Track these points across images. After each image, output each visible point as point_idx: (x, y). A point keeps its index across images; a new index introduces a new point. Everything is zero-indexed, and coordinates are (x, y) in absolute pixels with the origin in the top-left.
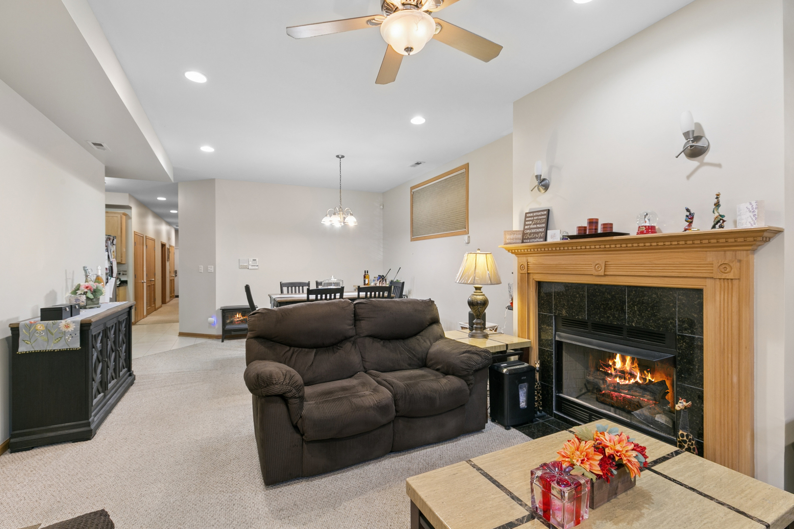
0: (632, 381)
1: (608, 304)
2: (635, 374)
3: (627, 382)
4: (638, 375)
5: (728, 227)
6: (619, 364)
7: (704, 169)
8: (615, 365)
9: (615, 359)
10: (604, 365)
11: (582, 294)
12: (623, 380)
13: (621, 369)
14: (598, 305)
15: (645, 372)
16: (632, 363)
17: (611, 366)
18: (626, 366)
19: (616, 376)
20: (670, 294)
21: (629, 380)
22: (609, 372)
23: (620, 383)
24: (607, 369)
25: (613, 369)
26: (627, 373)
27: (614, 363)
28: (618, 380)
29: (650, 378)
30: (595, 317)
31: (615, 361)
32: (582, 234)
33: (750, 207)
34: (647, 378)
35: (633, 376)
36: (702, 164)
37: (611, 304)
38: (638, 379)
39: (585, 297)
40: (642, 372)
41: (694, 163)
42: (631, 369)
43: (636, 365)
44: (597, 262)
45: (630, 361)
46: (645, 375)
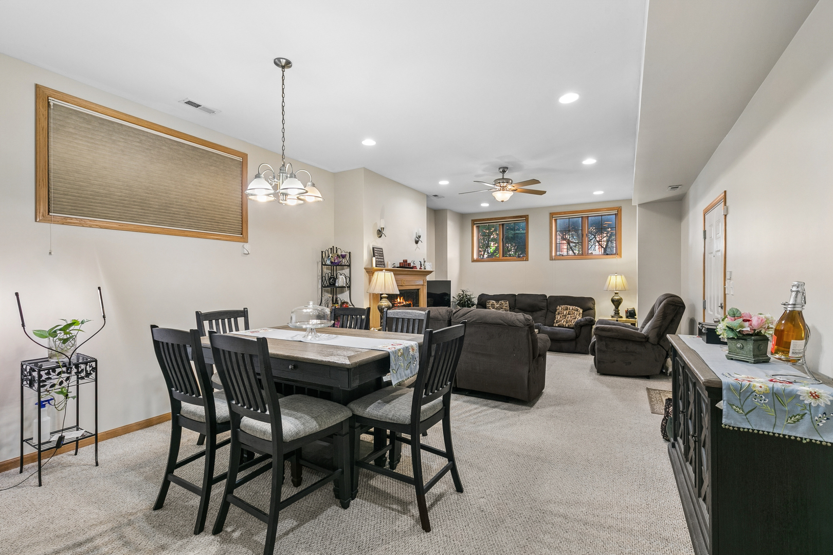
5: (425, 270)
7: (419, 249)
20: (414, 291)
32: (401, 266)
33: (429, 264)
41: (417, 245)
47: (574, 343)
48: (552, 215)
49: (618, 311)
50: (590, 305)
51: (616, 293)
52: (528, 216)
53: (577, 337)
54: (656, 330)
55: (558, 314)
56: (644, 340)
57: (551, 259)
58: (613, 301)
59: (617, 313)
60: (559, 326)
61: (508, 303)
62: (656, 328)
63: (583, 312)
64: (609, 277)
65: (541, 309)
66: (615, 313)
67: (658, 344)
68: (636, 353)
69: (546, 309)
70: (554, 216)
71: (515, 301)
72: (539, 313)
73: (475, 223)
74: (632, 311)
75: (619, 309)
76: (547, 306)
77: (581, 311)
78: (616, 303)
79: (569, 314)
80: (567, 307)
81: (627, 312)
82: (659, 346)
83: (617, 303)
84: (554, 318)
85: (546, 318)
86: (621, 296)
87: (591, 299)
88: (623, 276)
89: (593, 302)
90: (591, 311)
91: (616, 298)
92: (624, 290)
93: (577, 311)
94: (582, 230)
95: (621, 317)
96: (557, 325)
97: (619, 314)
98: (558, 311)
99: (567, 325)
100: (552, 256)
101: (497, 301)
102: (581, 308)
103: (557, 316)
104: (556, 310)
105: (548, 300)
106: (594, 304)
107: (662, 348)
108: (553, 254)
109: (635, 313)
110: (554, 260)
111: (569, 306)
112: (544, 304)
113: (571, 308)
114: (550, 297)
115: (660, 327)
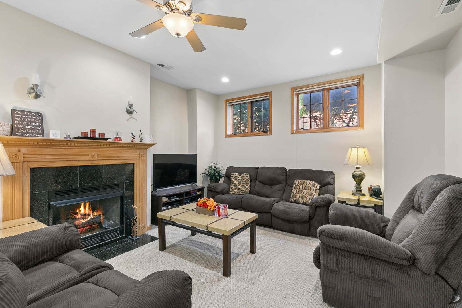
0: (89, 218)
1: (93, 175)
2: (90, 214)
3: (87, 220)
4: (92, 214)
5: (144, 142)
6: (82, 211)
7: (132, 119)
8: (80, 212)
9: (81, 208)
10: (73, 213)
11: (76, 173)
12: (85, 220)
13: (84, 213)
14: (87, 177)
15: (94, 212)
16: (89, 209)
17: (78, 213)
18: (86, 211)
19: (81, 219)
20: (122, 166)
21: (88, 218)
22: (77, 217)
23: (84, 222)
24: (75, 216)
25: (79, 215)
26: (87, 215)
27: (80, 211)
28: (82, 220)
29: (96, 214)
30: (85, 185)
31: (80, 209)
32: (84, 137)
33: (150, 137)
34: (95, 215)
35: (89, 215)
36: (131, 117)
37: (95, 175)
38: (92, 217)
39: (77, 174)
40: (93, 212)
41: (129, 116)
42: (88, 212)
43: (91, 209)
44: (93, 153)
45: (88, 207)
46: (94, 213)
47: (307, 225)
48: (293, 89)
49: (360, 188)
50: (329, 179)
51: (357, 168)
52: (271, 92)
53: (311, 218)
54: (433, 248)
55: (295, 188)
56: (406, 263)
57: (293, 132)
58: (354, 176)
59: (359, 190)
60: (295, 202)
61: (248, 176)
62: (432, 244)
63: (320, 187)
64: (350, 149)
65: (279, 183)
66: (357, 190)
67: (437, 273)
68: (390, 283)
69: (285, 183)
70: (295, 90)
71: (257, 174)
72: (277, 187)
73: (228, 102)
74: (377, 189)
75: (361, 185)
76: (286, 179)
77: (318, 187)
78: (357, 179)
79: (305, 189)
80: (304, 182)
81: (370, 189)
82: (437, 277)
83: (359, 179)
84: (291, 192)
85: (284, 192)
86: (364, 170)
87: (331, 173)
88: (366, 149)
89: (332, 176)
90: (330, 187)
91: (358, 173)
92: (367, 165)
93: (314, 186)
94: (323, 103)
95: (364, 195)
96: (293, 200)
97: (361, 191)
98: (295, 185)
99: (302, 202)
100: (293, 130)
101: (240, 173)
102: (318, 183)
103: (293, 190)
104: (293, 184)
105: (288, 174)
106: (334, 179)
107: (444, 282)
108: (295, 128)
109: (380, 191)
110: (295, 134)
111: (306, 181)
112: (283, 178)
113: (308, 183)
114: (290, 170)
115: (441, 243)
